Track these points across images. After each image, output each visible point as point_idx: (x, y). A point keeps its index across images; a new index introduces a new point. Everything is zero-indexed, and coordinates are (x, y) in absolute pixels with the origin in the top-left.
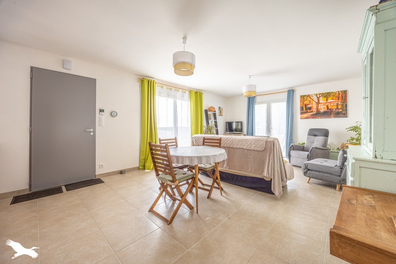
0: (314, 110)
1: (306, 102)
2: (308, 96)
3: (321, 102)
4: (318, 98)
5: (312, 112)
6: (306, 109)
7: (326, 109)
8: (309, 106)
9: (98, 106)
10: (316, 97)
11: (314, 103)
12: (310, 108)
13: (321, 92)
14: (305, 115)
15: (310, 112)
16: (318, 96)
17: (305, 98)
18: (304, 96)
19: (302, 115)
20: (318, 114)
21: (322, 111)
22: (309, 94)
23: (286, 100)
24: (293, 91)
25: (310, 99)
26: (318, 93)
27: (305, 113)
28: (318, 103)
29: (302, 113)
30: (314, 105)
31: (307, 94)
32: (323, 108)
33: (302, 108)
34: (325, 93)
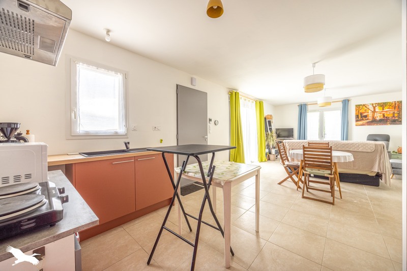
0: (370, 118)
1: (361, 111)
2: (364, 105)
3: (376, 110)
4: (374, 108)
5: (368, 119)
6: (361, 117)
7: (382, 117)
8: (365, 114)
9: (209, 116)
10: (372, 106)
11: (370, 111)
12: (366, 116)
13: (377, 102)
14: (360, 123)
15: (366, 120)
16: (374, 105)
17: (361, 107)
18: (359, 105)
19: (357, 123)
20: (374, 122)
21: (378, 119)
22: (364, 104)
23: (342, 109)
24: (348, 101)
25: (366, 108)
26: (374, 102)
27: (361, 120)
28: (374, 112)
29: (357, 121)
30: (369, 113)
31: (362, 104)
32: (378, 116)
33: (357, 116)
34: (381, 103)
